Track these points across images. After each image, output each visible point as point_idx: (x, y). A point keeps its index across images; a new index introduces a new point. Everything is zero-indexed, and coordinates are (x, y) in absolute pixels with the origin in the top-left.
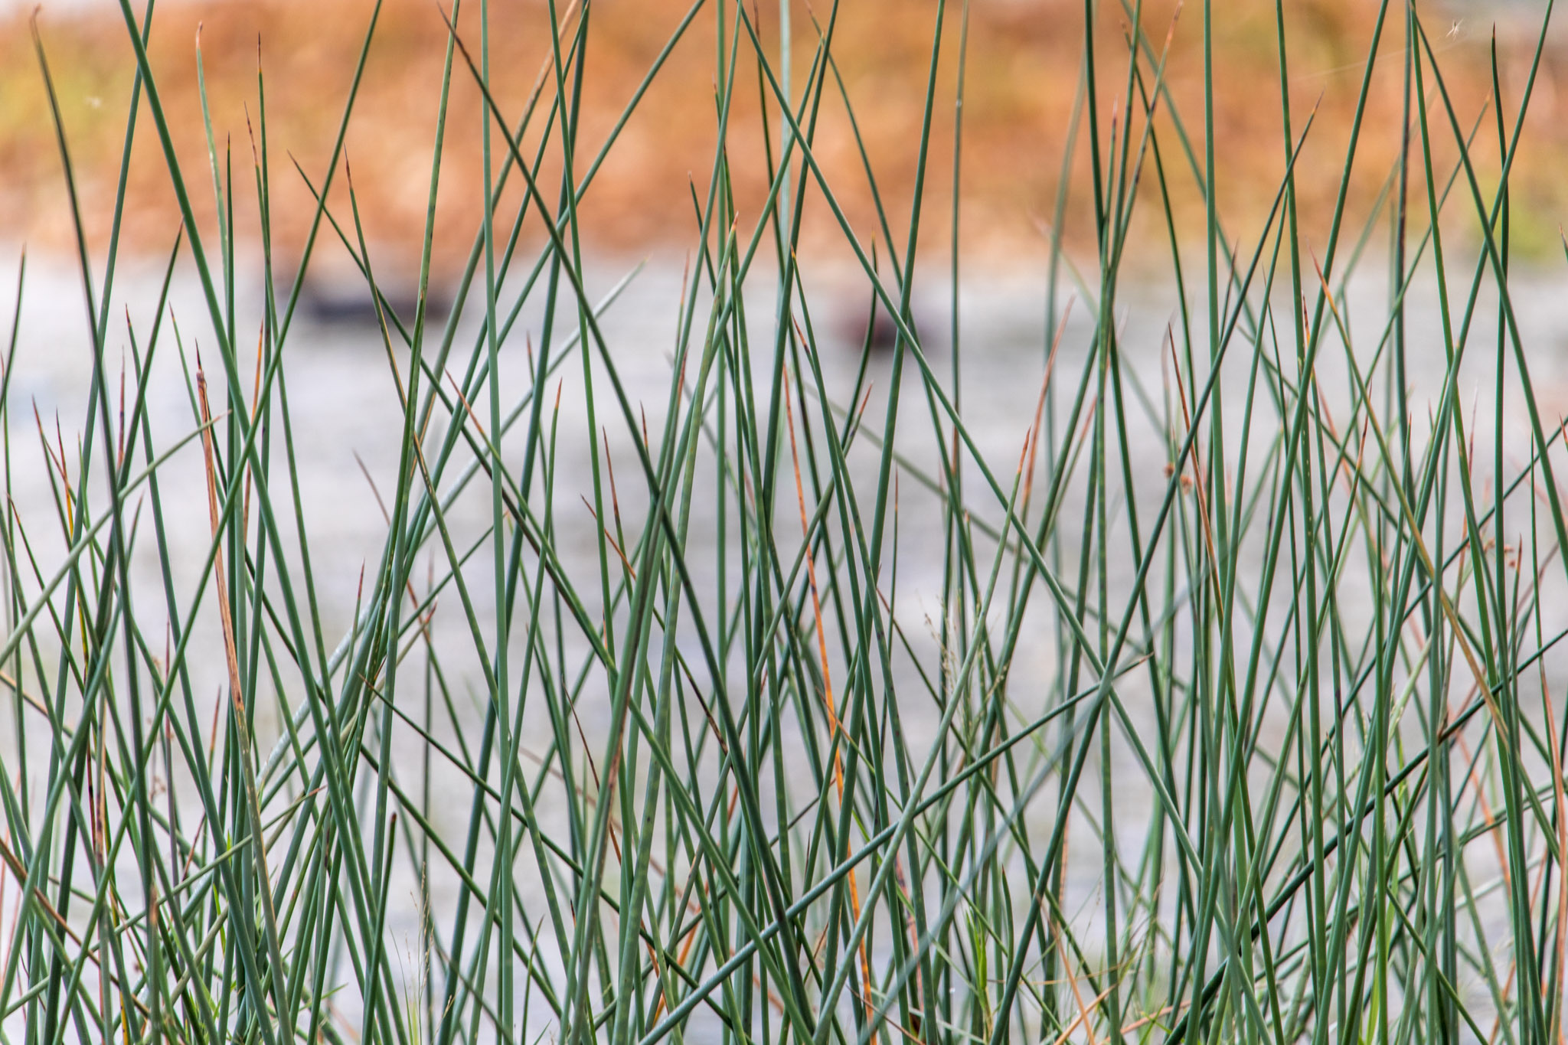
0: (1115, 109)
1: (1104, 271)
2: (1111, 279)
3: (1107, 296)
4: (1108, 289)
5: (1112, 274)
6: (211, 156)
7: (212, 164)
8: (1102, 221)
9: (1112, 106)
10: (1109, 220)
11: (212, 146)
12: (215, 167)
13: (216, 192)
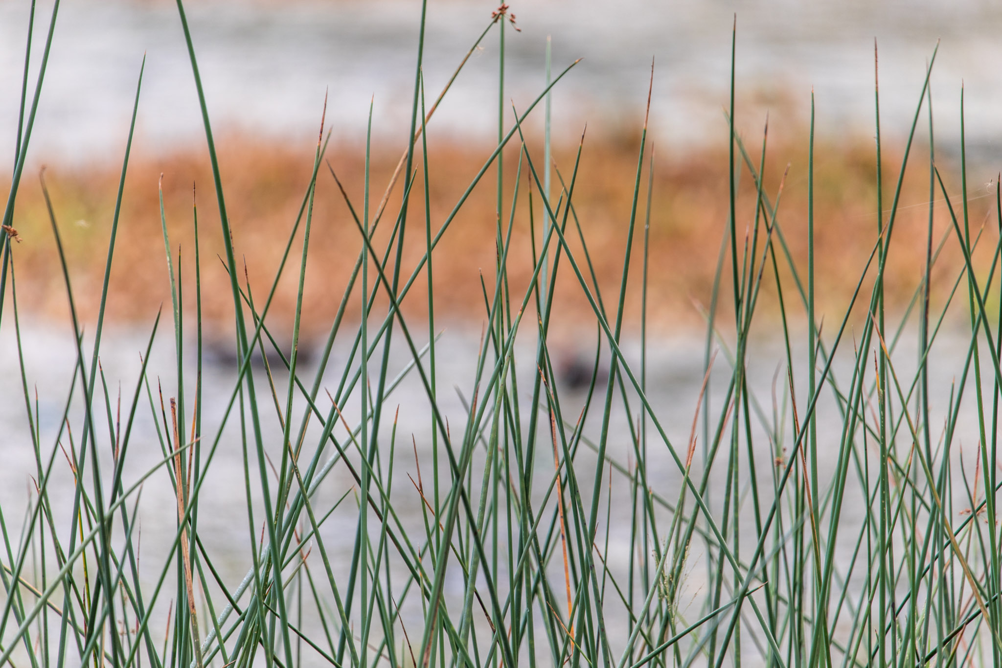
0: (747, 231)
1: (739, 334)
2: (743, 339)
3: (741, 351)
4: (741, 347)
5: (744, 336)
6: (168, 259)
7: (169, 264)
8: (738, 302)
9: (745, 229)
10: (742, 302)
11: (169, 253)
12: (171, 266)
13: (171, 282)
